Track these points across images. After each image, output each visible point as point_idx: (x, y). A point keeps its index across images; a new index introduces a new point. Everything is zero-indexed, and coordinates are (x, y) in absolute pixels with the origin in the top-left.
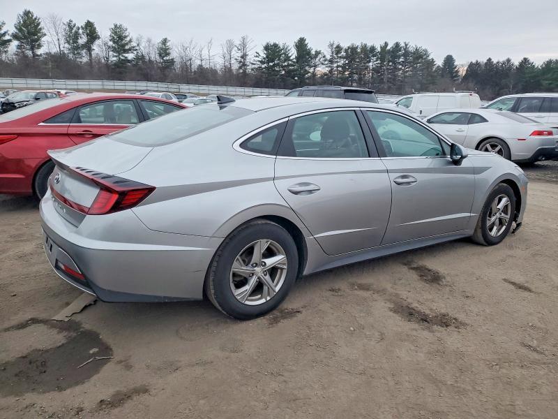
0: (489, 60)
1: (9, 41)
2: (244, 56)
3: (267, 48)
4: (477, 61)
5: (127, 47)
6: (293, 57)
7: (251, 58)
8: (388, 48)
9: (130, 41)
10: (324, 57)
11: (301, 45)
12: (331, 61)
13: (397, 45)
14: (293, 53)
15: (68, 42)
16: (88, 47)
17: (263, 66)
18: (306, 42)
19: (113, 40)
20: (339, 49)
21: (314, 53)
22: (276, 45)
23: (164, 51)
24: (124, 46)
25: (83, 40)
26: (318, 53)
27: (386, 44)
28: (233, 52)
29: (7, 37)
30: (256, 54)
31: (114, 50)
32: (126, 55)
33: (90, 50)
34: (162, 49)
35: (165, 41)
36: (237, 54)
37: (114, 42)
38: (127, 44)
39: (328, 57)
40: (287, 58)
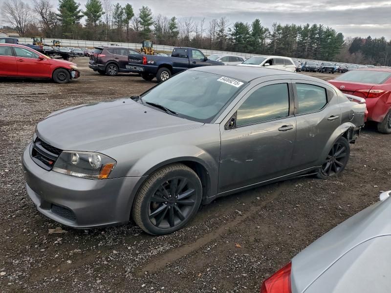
0: (369, 37)
2: (221, 31)
3: (237, 26)
4: (360, 38)
5: (150, 22)
6: (251, 33)
7: (226, 32)
8: (310, 28)
10: (269, 33)
11: (256, 24)
12: (273, 36)
13: (315, 26)
14: (251, 30)
15: (115, 18)
16: (126, 22)
17: (233, 38)
18: (260, 23)
19: (141, 16)
20: (279, 28)
21: (264, 30)
22: (241, 24)
23: (173, 26)
24: (147, 21)
25: (124, 17)
26: (267, 30)
27: (308, 25)
28: (216, 28)
29: (81, 14)
30: (229, 30)
31: (142, 24)
32: (149, 27)
34: (171, 24)
35: (173, 19)
36: (218, 29)
37: (142, 18)
38: (150, 20)
39: (272, 33)
40: (248, 33)
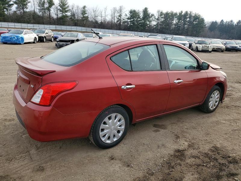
0: (222, 21)
1: (13, 4)
2: (120, 16)
3: (131, 12)
4: (216, 21)
5: (67, 9)
6: (141, 17)
7: (123, 16)
8: (183, 14)
9: (68, 7)
10: (155, 17)
11: (145, 11)
12: (158, 19)
13: (186, 12)
14: (141, 15)
15: (39, 6)
16: (48, 9)
17: (129, 21)
18: (148, 10)
19: (60, 6)
20: (162, 14)
21: (151, 15)
22: (134, 11)
23: (84, 12)
24: (65, 9)
25: (46, 5)
26: (152, 15)
27: (182, 12)
29: (11, 3)
30: (125, 15)
31: (61, 11)
32: (66, 13)
33: (49, 10)
34: (83, 11)
35: (84, 7)
36: (117, 15)
37: (61, 7)
38: (67, 8)
39: (157, 17)
40: (139, 17)
